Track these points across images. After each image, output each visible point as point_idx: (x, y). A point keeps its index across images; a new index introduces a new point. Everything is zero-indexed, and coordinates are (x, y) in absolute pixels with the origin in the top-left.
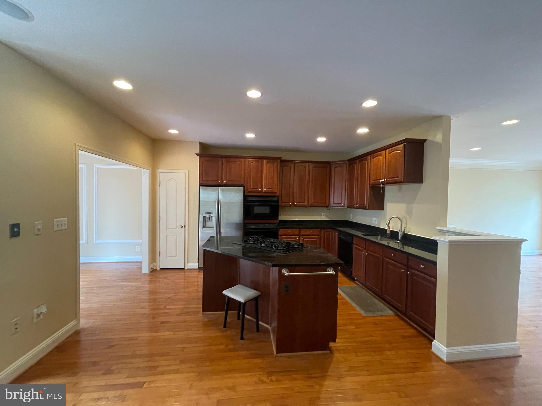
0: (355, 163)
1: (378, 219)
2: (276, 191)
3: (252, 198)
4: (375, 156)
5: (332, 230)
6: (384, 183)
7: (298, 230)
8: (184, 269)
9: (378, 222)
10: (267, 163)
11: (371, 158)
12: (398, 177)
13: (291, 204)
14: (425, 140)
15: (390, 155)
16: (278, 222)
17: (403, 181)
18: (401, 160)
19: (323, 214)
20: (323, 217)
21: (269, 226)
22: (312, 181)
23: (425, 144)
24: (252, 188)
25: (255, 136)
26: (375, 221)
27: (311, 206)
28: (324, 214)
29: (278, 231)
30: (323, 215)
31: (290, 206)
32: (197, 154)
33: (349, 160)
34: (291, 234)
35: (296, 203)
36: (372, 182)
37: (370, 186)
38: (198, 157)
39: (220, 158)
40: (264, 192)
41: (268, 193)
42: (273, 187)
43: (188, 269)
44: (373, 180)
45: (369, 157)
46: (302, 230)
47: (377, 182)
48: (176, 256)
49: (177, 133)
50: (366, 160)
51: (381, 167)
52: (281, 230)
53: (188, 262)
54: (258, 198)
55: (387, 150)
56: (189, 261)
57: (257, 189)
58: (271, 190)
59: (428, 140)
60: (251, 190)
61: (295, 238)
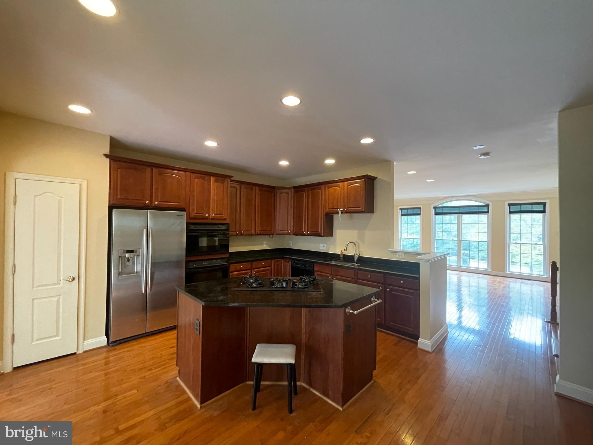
0: (304, 191)
1: (326, 245)
2: (226, 218)
3: (195, 226)
4: (331, 186)
5: (281, 259)
6: (342, 212)
7: (250, 263)
8: (75, 354)
9: (326, 248)
10: (216, 181)
11: (326, 188)
12: (359, 207)
13: (237, 232)
14: (376, 178)
15: (349, 187)
16: (228, 255)
17: (364, 211)
18: (362, 192)
19: (264, 242)
20: (264, 246)
21: (218, 261)
22: (258, 206)
23: (375, 181)
24: (196, 213)
25: (218, 144)
26: (323, 247)
27: (258, 235)
28: (266, 242)
29: (229, 267)
30: (264, 244)
31: (237, 235)
32: (106, 156)
33: (295, 188)
34: (244, 269)
35: (243, 232)
36: (328, 211)
37: (325, 214)
38: (108, 160)
39: (149, 166)
40: (212, 219)
41: (216, 219)
42: (223, 213)
43: (85, 352)
44: (329, 209)
45: (323, 186)
46: (254, 263)
47: (333, 211)
48: (57, 335)
49: (88, 113)
50: (320, 189)
51: (338, 197)
52: (232, 265)
53: (84, 340)
54: (204, 226)
55: (346, 183)
56: (86, 338)
57: (202, 214)
58: (220, 216)
59: (379, 178)
60: (194, 216)
61: (247, 273)
